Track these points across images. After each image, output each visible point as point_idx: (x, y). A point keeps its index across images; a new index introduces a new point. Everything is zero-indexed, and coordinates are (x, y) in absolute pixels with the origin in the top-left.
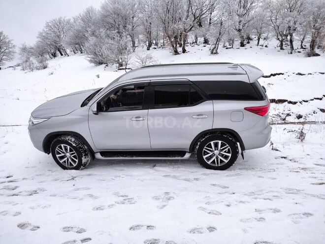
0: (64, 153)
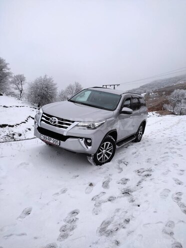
0: (104, 155)
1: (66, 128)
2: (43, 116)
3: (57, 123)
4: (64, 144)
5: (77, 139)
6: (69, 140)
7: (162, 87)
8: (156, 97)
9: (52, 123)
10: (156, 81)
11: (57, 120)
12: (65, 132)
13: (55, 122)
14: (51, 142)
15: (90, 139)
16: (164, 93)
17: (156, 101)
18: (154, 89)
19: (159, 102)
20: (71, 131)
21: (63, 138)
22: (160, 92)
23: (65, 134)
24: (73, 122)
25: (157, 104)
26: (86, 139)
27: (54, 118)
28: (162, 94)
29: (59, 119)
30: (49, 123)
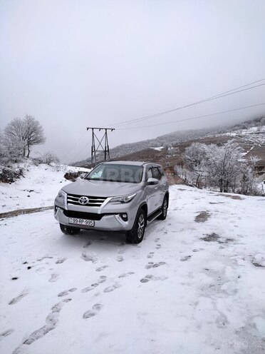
1: (99, 205)
2: (68, 198)
3: (88, 202)
4: (99, 224)
5: (112, 216)
6: (104, 217)
7: (185, 141)
9: (83, 203)
10: (178, 132)
11: (87, 199)
12: (98, 210)
13: (86, 202)
14: (84, 223)
15: (126, 214)
18: (175, 142)
20: (106, 208)
21: (97, 217)
23: (99, 213)
24: (106, 198)
26: (121, 214)
27: (84, 197)
29: (89, 197)
30: (78, 204)
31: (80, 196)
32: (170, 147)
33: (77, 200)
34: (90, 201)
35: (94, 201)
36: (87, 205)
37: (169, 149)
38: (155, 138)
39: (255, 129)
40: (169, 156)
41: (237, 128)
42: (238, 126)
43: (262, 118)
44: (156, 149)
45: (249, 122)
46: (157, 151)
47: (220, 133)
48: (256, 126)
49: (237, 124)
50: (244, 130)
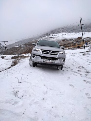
1: (57, 55)
2: (42, 51)
3: (52, 53)
7: (26, 43)
8: (24, 47)
9: (50, 54)
10: (22, 40)
13: (51, 53)
16: (28, 45)
17: (25, 49)
19: (27, 49)
22: (26, 45)
24: (58, 52)
25: (25, 51)
26: (63, 58)
27: (50, 51)
28: (27, 46)
29: (52, 51)
30: (48, 54)
31: (48, 51)
32: (22, 45)
33: (47, 52)
34: (53, 53)
35: (54, 53)
36: (52, 54)
37: (22, 46)
38: (15, 43)
39: (47, 37)
40: (22, 48)
41: (41, 37)
42: (42, 36)
43: (48, 33)
44: (17, 47)
45: (45, 35)
46: (18, 47)
47: (37, 39)
48: (47, 36)
49: (41, 35)
50: (44, 37)
